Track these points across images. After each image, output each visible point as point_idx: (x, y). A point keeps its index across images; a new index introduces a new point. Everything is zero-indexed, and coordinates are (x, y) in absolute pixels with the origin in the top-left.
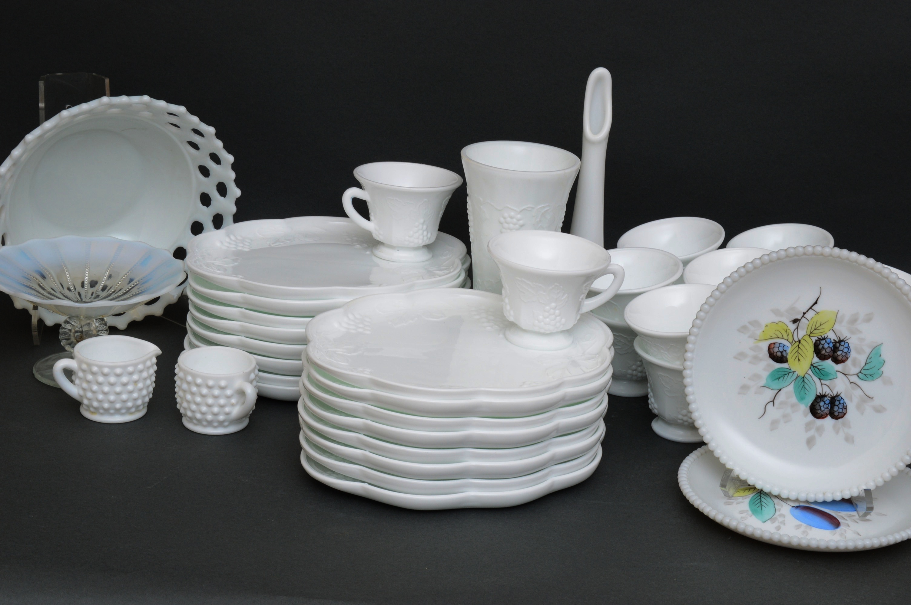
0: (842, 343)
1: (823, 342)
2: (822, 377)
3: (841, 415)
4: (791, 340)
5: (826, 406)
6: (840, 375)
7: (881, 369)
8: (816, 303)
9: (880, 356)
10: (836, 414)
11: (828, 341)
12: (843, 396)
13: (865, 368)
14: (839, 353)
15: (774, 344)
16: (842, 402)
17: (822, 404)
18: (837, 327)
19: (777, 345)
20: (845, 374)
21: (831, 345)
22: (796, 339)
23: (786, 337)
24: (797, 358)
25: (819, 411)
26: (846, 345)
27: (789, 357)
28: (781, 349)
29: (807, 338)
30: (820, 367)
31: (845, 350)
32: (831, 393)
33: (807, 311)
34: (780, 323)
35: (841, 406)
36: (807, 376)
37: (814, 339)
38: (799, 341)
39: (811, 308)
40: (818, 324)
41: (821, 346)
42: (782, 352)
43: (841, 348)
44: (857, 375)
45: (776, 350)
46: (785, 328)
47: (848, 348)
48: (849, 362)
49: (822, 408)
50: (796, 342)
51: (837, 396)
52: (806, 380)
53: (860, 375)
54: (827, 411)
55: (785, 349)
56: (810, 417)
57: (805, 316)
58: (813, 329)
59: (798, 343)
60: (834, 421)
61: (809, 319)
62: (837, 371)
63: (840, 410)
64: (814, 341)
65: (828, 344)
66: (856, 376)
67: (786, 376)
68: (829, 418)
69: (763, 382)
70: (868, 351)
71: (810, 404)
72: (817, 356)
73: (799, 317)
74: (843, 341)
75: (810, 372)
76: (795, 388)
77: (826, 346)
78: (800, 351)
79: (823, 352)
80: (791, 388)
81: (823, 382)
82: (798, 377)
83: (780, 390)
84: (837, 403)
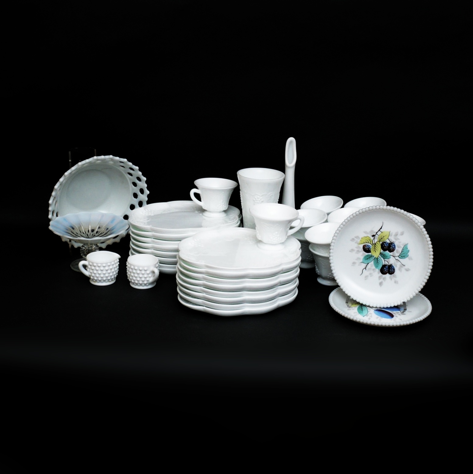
0: (392, 244)
1: (385, 244)
2: (384, 258)
3: (393, 273)
4: (372, 243)
5: (386, 269)
6: (391, 256)
7: (408, 254)
8: (381, 228)
9: (407, 248)
10: (391, 272)
11: (387, 243)
12: (393, 265)
13: (402, 253)
14: (391, 248)
16: (393, 267)
17: (385, 268)
18: (390, 238)
19: (366, 246)
20: (394, 256)
21: (388, 245)
22: (374, 243)
23: (370, 242)
24: (374, 251)
25: (384, 271)
26: (394, 245)
27: (371, 250)
28: (368, 247)
29: (378, 242)
30: (383, 254)
31: (393, 247)
32: (388, 264)
33: (378, 232)
34: (367, 237)
35: (392, 269)
36: (378, 257)
37: (381, 243)
38: (375, 244)
39: (379, 230)
40: (382, 237)
41: (384, 246)
42: (368, 248)
43: (392, 246)
44: (398, 256)
45: (366, 248)
46: (369, 239)
47: (395, 246)
48: (395, 251)
49: (385, 270)
50: (374, 244)
51: (391, 265)
52: (378, 259)
53: (400, 256)
54: (387, 271)
55: (370, 247)
56: (381, 274)
57: (377, 233)
58: (380, 239)
59: (374, 245)
60: (390, 275)
61: (379, 235)
62: (391, 255)
63: (392, 271)
64: (381, 244)
65: (387, 244)
66: (398, 257)
67: (370, 258)
68: (388, 274)
69: (361, 261)
70: (402, 247)
71: (380, 269)
72: (383, 250)
73: (375, 234)
74: (392, 243)
75: (380, 256)
76: (374, 263)
77: (386, 245)
78: (375, 248)
79: (385, 248)
80: (372, 263)
81: (385, 260)
82: (375, 258)
83: (368, 264)
84: (391, 268)
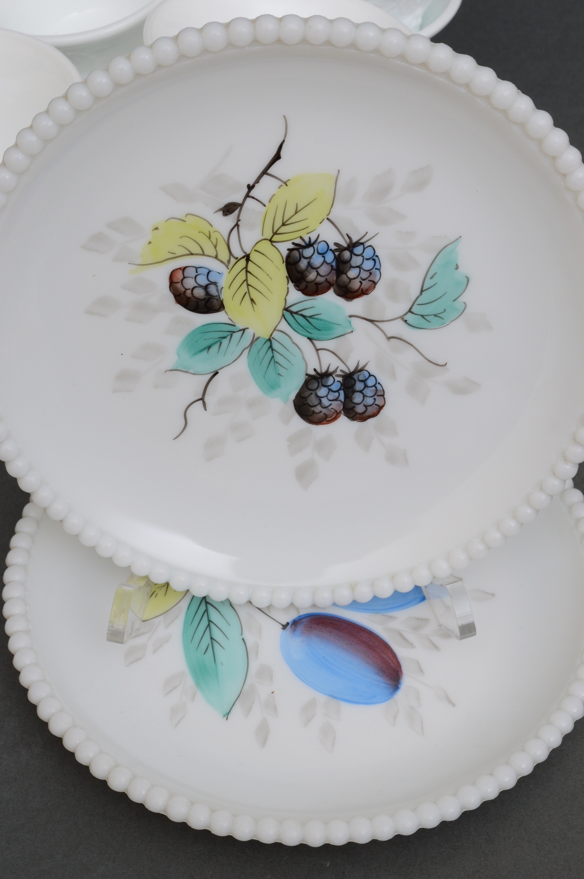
0: (358, 250)
1: (308, 252)
2: (315, 334)
3: (370, 410)
4: (224, 255)
5: (332, 396)
6: (358, 324)
7: (462, 299)
8: (277, 157)
9: (457, 268)
10: (360, 409)
11: (322, 247)
12: (371, 369)
13: (423, 299)
14: (353, 273)
15: (184, 269)
16: (371, 382)
17: (322, 392)
18: (337, 214)
19: (190, 272)
20: (371, 321)
21: (330, 257)
22: (239, 253)
23: (209, 250)
24: (247, 298)
25: (318, 409)
26: (368, 253)
27: (226, 296)
28: (202, 281)
29: (266, 247)
30: (306, 313)
31: (368, 265)
32: (343, 367)
33: (257, 181)
34: (189, 219)
35: (369, 392)
36: (276, 335)
37: (284, 248)
38: (247, 258)
39: (265, 172)
40: (290, 211)
41: (303, 264)
42: (206, 288)
43: (356, 261)
44: (402, 318)
45: (190, 283)
46: (206, 228)
47: (375, 258)
48: (378, 292)
49: (325, 402)
50: (238, 260)
51: (358, 370)
52: (275, 345)
53: (410, 317)
54: (337, 406)
55: (212, 278)
56: (298, 423)
57: (253, 193)
58: (278, 223)
59: (243, 261)
60: (356, 425)
61: (265, 201)
62: (351, 316)
63: (369, 401)
64: (285, 253)
65: (323, 254)
66: (400, 322)
67: (225, 342)
68: (343, 420)
69: (171, 360)
70: (425, 260)
71: (293, 396)
72: (298, 286)
73: (238, 198)
74: (358, 244)
75: (284, 326)
76: (251, 365)
77: (317, 260)
78: (251, 280)
79: (312, 276)
80: (243, 364)
81: (319, 344)
82: (255, 340)
83: (216, 373)
84: (359, 386)
